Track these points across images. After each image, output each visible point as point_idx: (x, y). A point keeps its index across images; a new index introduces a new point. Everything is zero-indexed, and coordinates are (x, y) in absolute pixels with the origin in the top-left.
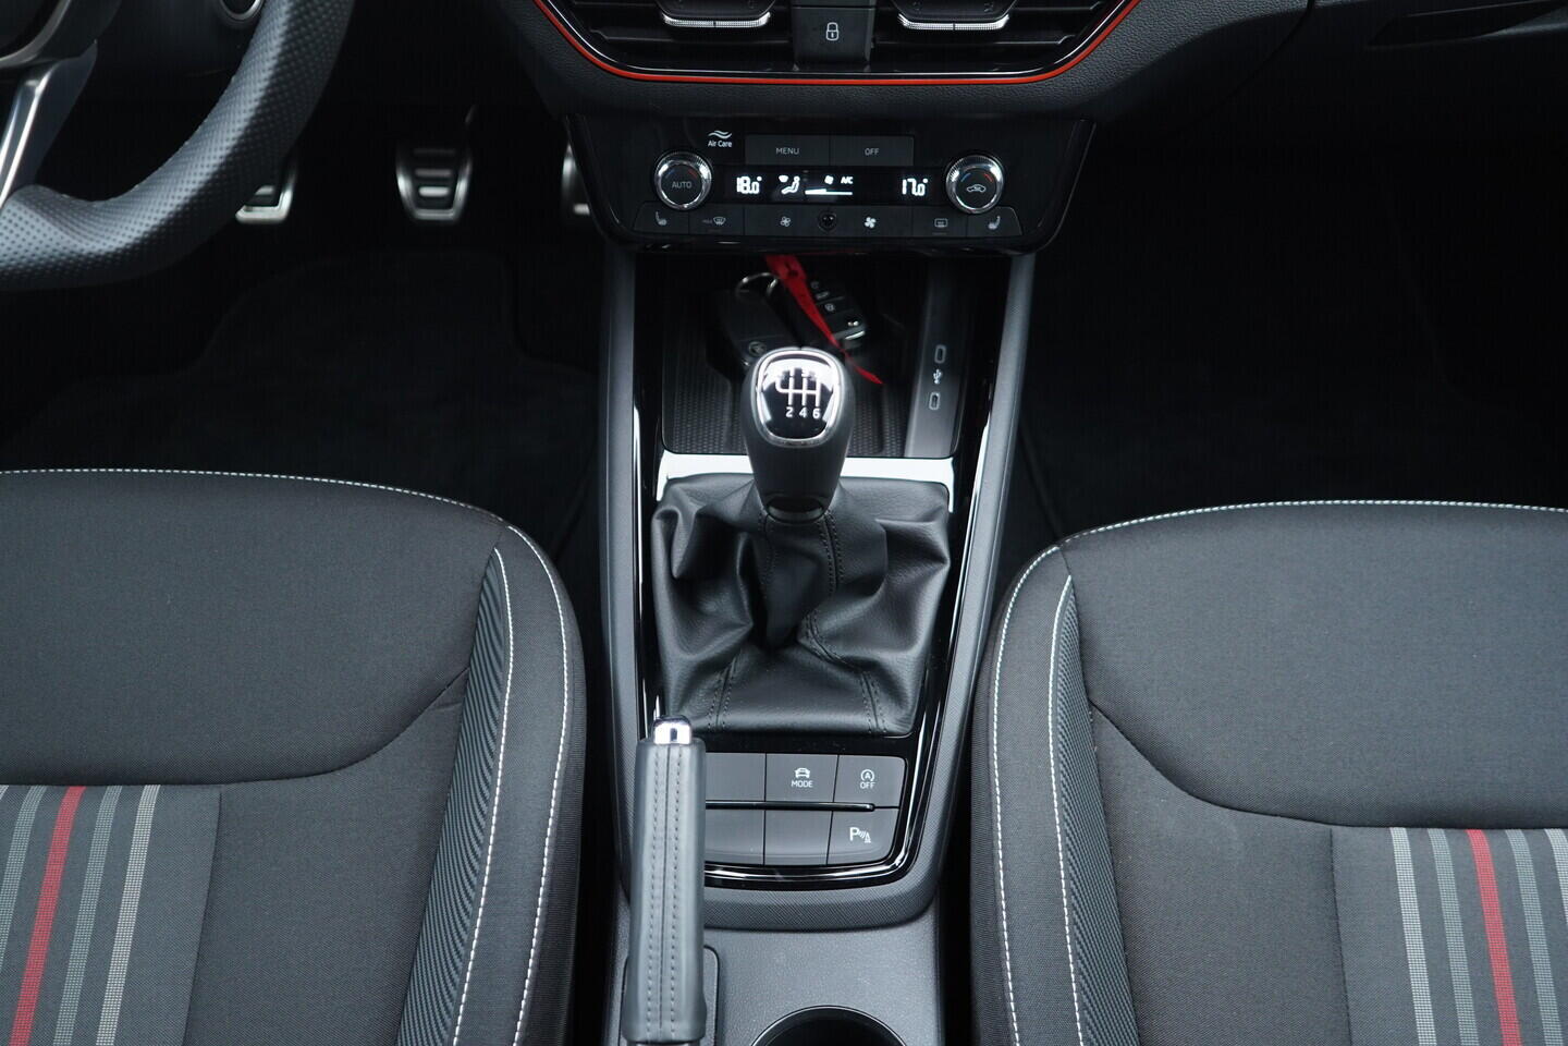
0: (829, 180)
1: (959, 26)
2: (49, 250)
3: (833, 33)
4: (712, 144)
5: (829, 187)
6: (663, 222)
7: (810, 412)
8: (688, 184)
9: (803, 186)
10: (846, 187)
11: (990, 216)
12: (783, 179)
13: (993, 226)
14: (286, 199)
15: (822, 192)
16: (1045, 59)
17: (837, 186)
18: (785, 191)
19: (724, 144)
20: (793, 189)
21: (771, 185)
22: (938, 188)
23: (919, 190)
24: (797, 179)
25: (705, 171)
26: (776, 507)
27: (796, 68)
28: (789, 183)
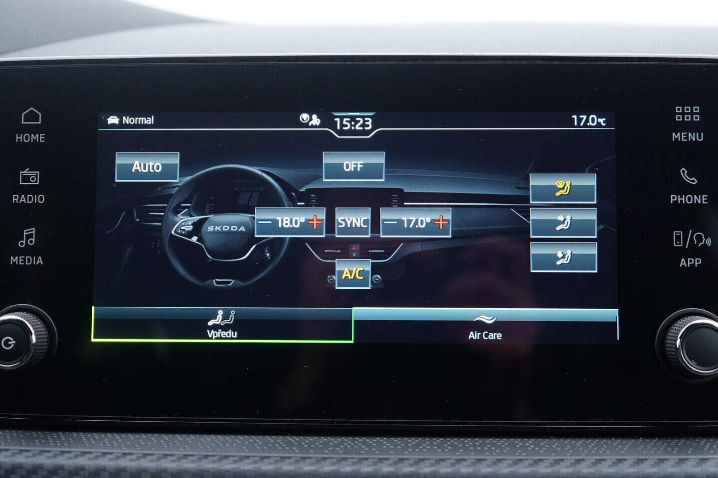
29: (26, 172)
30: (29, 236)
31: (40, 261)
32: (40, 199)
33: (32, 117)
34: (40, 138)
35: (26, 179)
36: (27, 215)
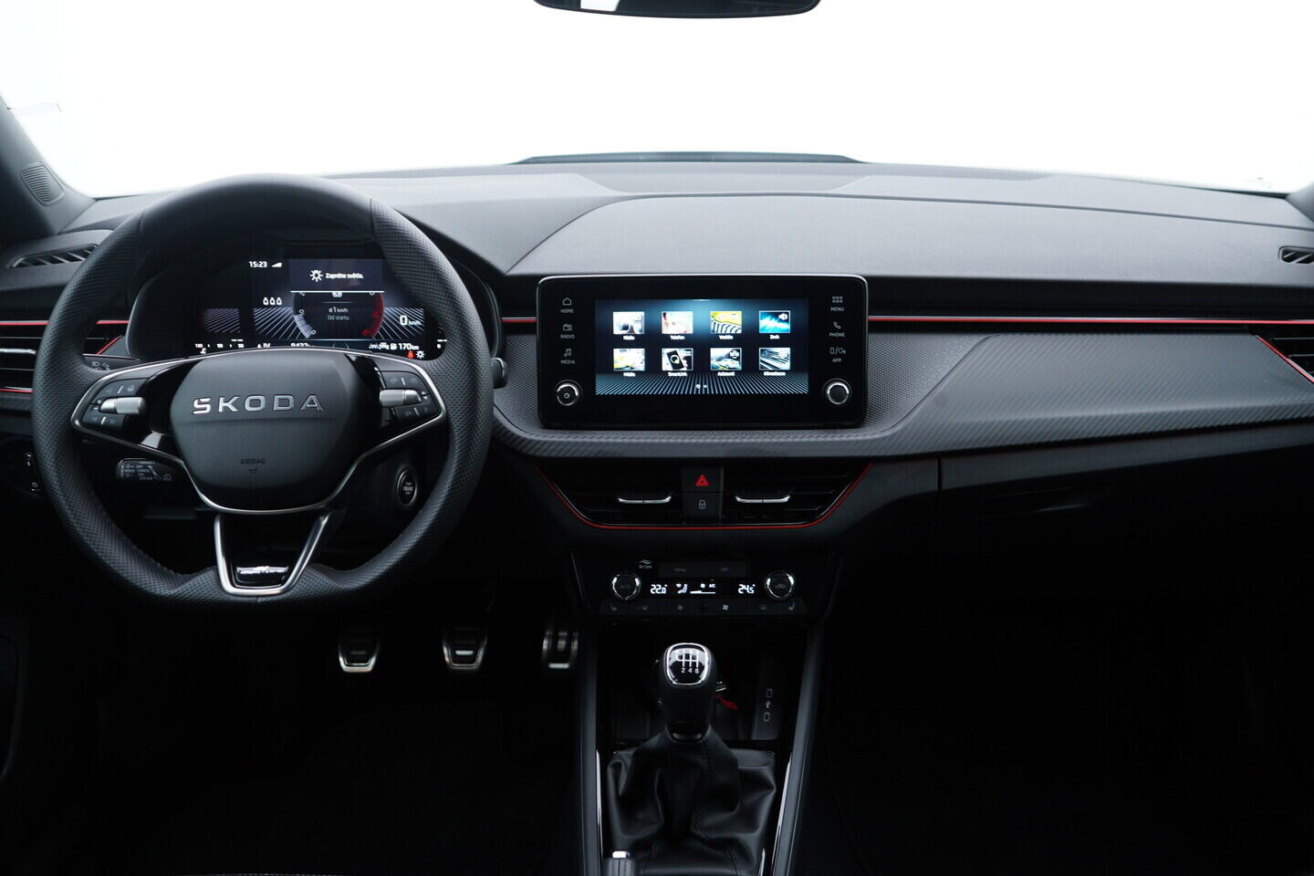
0: (703, 586)
1: (765, 501)
2: (325, 589)
3: (702, 505)
4: (641, 567)
5: (703, 590)
6: (615, 609)
7: (694, 670)
8: (629, 586)
9: (689, 590)
10: (712, 590)
11: (789, 602)
12: (679, 585)
13: (791, 609)
14: (373, 661)
15: (700, 592)
16: (810, 517)
17: (707, 589)
18: (679, 592)
19: (648, 567)
20: (684, 590)
21: (672, 589)
22: (760, 588)
23: (749, 589)
24: (686, 585)
25: (637, 582)
26: (677, 733)
27: (684, 524)
28: (682, 588)
29: (566, 325)
30: (568, 352)
31: (573, 362)
32: (573, 336)
33: (567, 302)
34: (571, 311)
35: (566, 328)
36: (568, 343)
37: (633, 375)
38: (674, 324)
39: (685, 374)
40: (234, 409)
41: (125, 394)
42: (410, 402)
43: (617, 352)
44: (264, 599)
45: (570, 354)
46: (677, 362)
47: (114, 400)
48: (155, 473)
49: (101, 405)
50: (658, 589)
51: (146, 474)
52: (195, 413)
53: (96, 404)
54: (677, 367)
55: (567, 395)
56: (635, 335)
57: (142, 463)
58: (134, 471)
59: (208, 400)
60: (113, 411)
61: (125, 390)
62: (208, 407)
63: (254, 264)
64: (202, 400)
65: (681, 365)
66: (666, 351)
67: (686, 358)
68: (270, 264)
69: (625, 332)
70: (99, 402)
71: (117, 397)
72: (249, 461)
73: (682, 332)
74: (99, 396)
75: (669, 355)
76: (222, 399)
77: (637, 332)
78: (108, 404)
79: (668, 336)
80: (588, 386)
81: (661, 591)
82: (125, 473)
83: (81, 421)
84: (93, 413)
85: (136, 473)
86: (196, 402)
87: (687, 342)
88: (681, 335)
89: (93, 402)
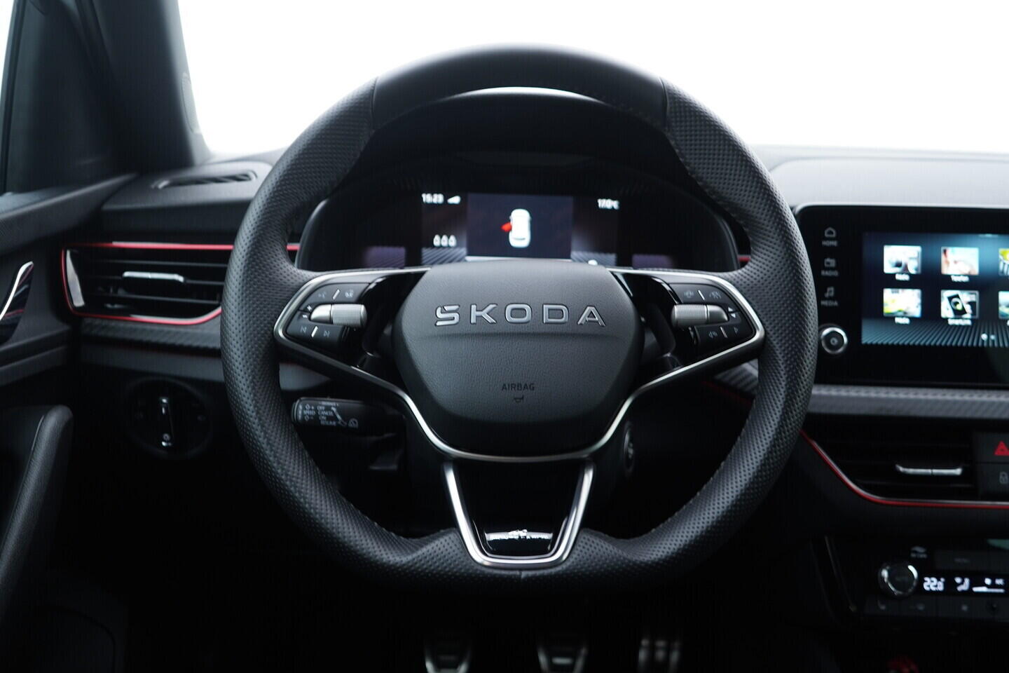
0: (988, 581)
3: (1004, 478)
4: (913, 555)
5: (988, 587)
6: (883, 607)
9: (972, 585)
10: (999, 586)
12: (958, 580)
14: (462, 667)
15: (984, 589)
17: (993, 585)
18: (959, 588)
19: (921, 556)
20: (965, 587)
21: (950, 585)
24: (967, 580)
28: (962, 583)
29: (828, 260)
30: (830, 291)
32: (836, 273)
33: (831, 233)
34: (834, 243)
35: (828, 263)
37: (906, 321)
38: (955, 262)
39: (969, 322)
40: (490, 320)
41: (341, 300)
42: (714, 320)
43: (888, 294)
44: (530, 573)
45: (832, 294)
46: (959, 307)
47: (329, 307)
48: (339, 417)
49: (311, 313)
50: (932, 584)
51: (329, 418)
52: (439, 324)
53: (305, 311)
54: (959, 314)
55: (834, 341)
56: (911, 275)
57: (324, 403)
58: (313, 413)
59: (455, 308)
60: (329, 321)
61: (342, 294)
62: (456, 316)
63: (427, 198)
64: (447, 308)
65: (963, 311)
66: (946, 294)
67: (971, 304)
68: (446, 198)
69: (898, 270)
70: (309, 308)
71: (332, 303)
72: (513, 386)
73: (966, 272)
74: (310, 300)
75: (950, 299)
76: (474, 307)
77: (913, 271)
78: (321, 312)
79: (949, 277)
80: (855, 334)
81: (936, 586)
82: (303, 415)
83: (285, 332)
84: (302, 322)
85: (317, 417)
86: (439, 310)
87: (972, 284)
88: (965, 275)
89: (302, 308)
